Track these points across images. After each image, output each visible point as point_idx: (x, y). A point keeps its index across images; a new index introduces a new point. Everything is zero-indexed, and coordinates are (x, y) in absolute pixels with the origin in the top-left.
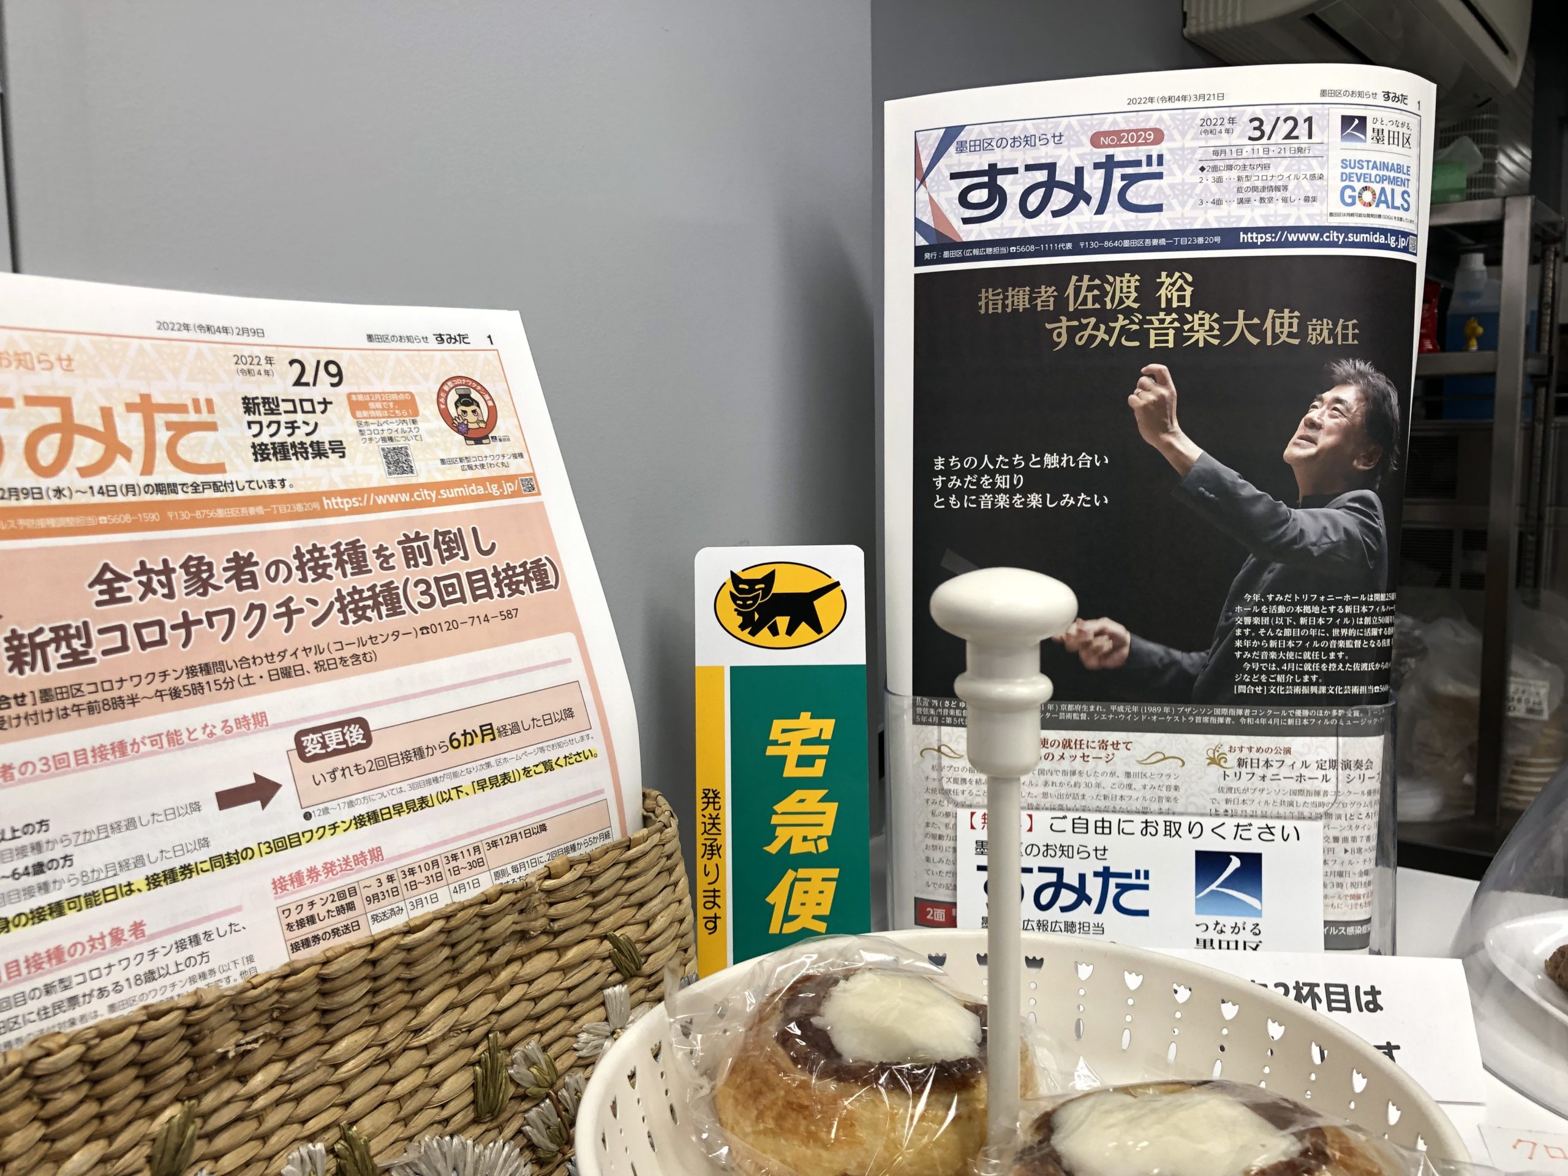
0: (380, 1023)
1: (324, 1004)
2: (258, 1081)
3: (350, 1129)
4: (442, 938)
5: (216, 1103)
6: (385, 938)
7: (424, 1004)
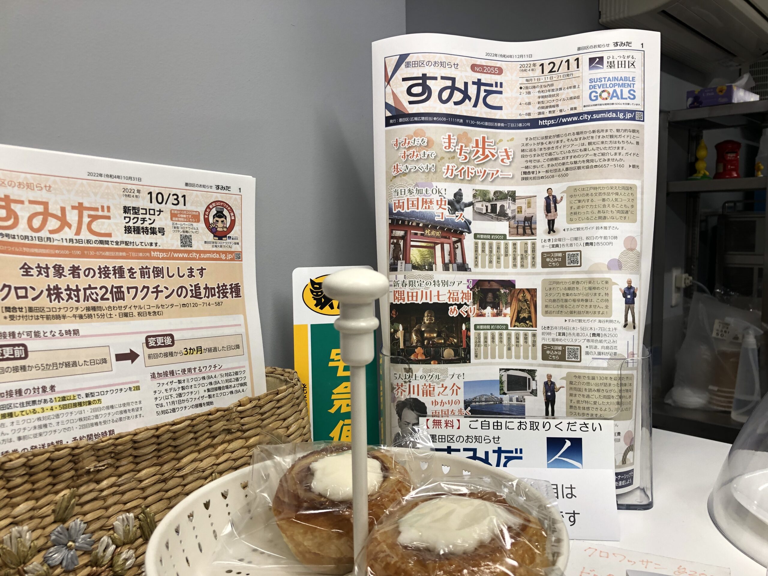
0: (162, 465)
1: (135, 453)
2: (104, 483)
3: (146, 509)
4: (190, 429)
5: (86, 491)
6: (162, 426)
7: (182, 458)
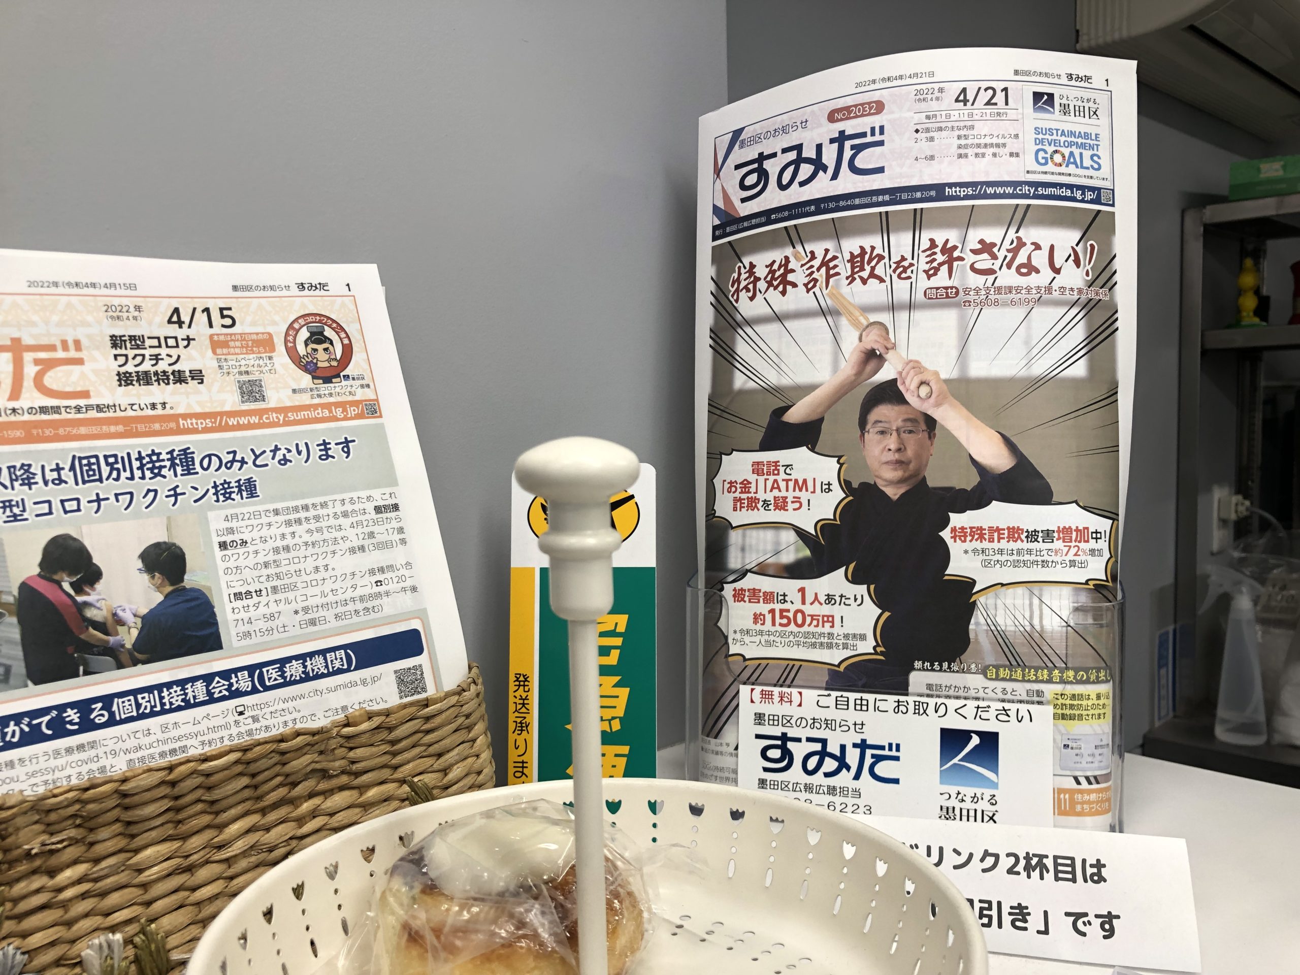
0: (184, 838)
1: (126, 816)
2: (65, 876)
3: (148, 925)
4: (239, 768)
5: (26, 891)
6: (181, 764)
7: (227, 824)
